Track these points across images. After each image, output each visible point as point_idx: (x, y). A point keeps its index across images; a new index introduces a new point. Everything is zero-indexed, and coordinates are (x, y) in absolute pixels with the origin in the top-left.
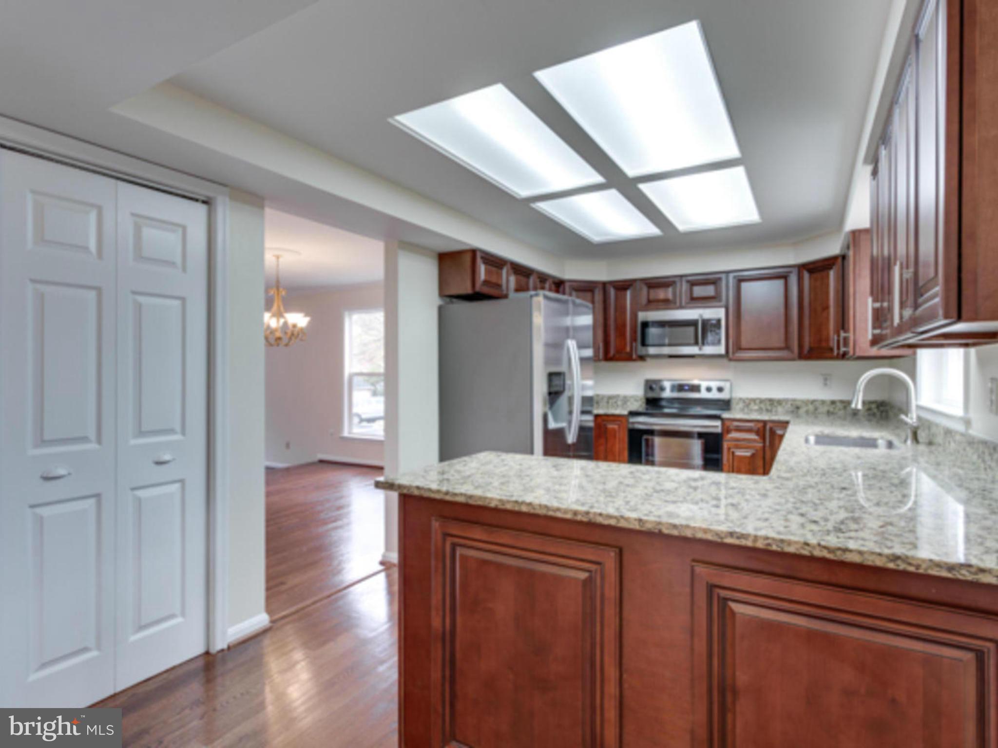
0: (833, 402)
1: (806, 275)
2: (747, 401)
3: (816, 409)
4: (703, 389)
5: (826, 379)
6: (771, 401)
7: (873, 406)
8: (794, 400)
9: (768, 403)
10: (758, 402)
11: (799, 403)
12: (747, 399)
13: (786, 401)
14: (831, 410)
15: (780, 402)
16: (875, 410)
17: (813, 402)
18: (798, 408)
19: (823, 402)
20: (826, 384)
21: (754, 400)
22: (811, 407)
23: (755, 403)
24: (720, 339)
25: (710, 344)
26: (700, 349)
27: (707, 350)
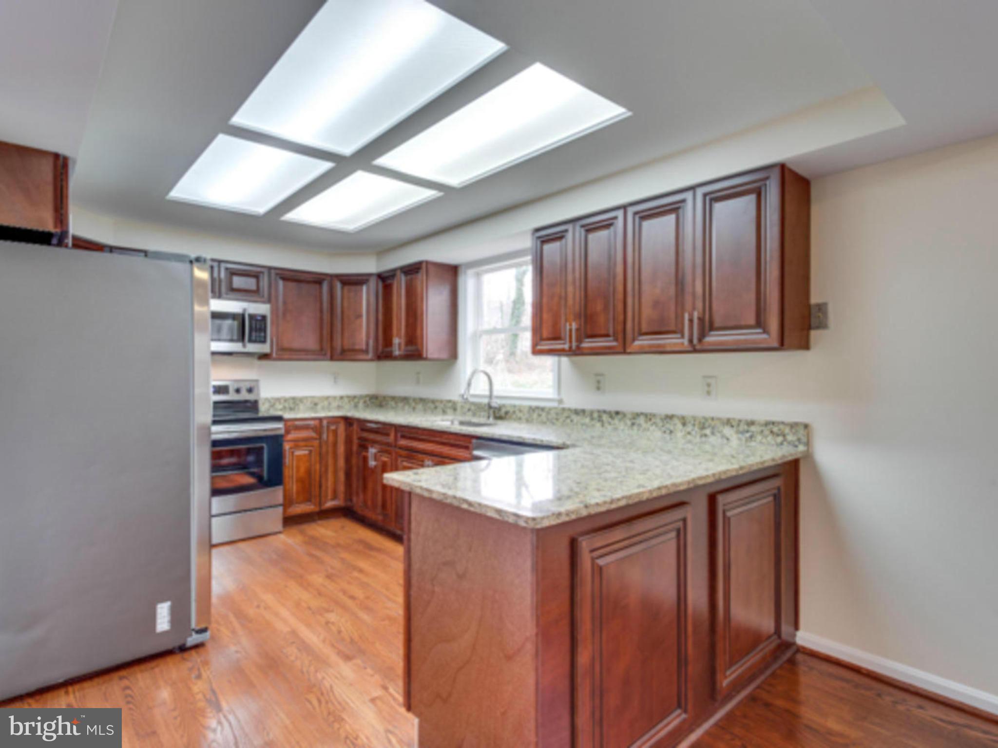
0: (342, 398)
1: (338, 285)
2: (272, 401)
3: (330, 404)
4: (231, 390)
5: (336, 378)
6: (294, 399)
7: (367, 399)
8: (313, 397)
9: (291, 401)
10: (282, 401)
11: (316, 400)
12: (273, 398)
13: (306, 398)
14: (340, 404)
15: (301, 400)
16: (368, 402)
17: (327, 398)
18: (316, 404)
19: (335, 398)
20: (335, 382)
21: (278, 400)
22: (326, 403)
23: (280, 403)
24: (265, 337)
25: (255, 341)
26: (244, 346)
27: (252, 348)
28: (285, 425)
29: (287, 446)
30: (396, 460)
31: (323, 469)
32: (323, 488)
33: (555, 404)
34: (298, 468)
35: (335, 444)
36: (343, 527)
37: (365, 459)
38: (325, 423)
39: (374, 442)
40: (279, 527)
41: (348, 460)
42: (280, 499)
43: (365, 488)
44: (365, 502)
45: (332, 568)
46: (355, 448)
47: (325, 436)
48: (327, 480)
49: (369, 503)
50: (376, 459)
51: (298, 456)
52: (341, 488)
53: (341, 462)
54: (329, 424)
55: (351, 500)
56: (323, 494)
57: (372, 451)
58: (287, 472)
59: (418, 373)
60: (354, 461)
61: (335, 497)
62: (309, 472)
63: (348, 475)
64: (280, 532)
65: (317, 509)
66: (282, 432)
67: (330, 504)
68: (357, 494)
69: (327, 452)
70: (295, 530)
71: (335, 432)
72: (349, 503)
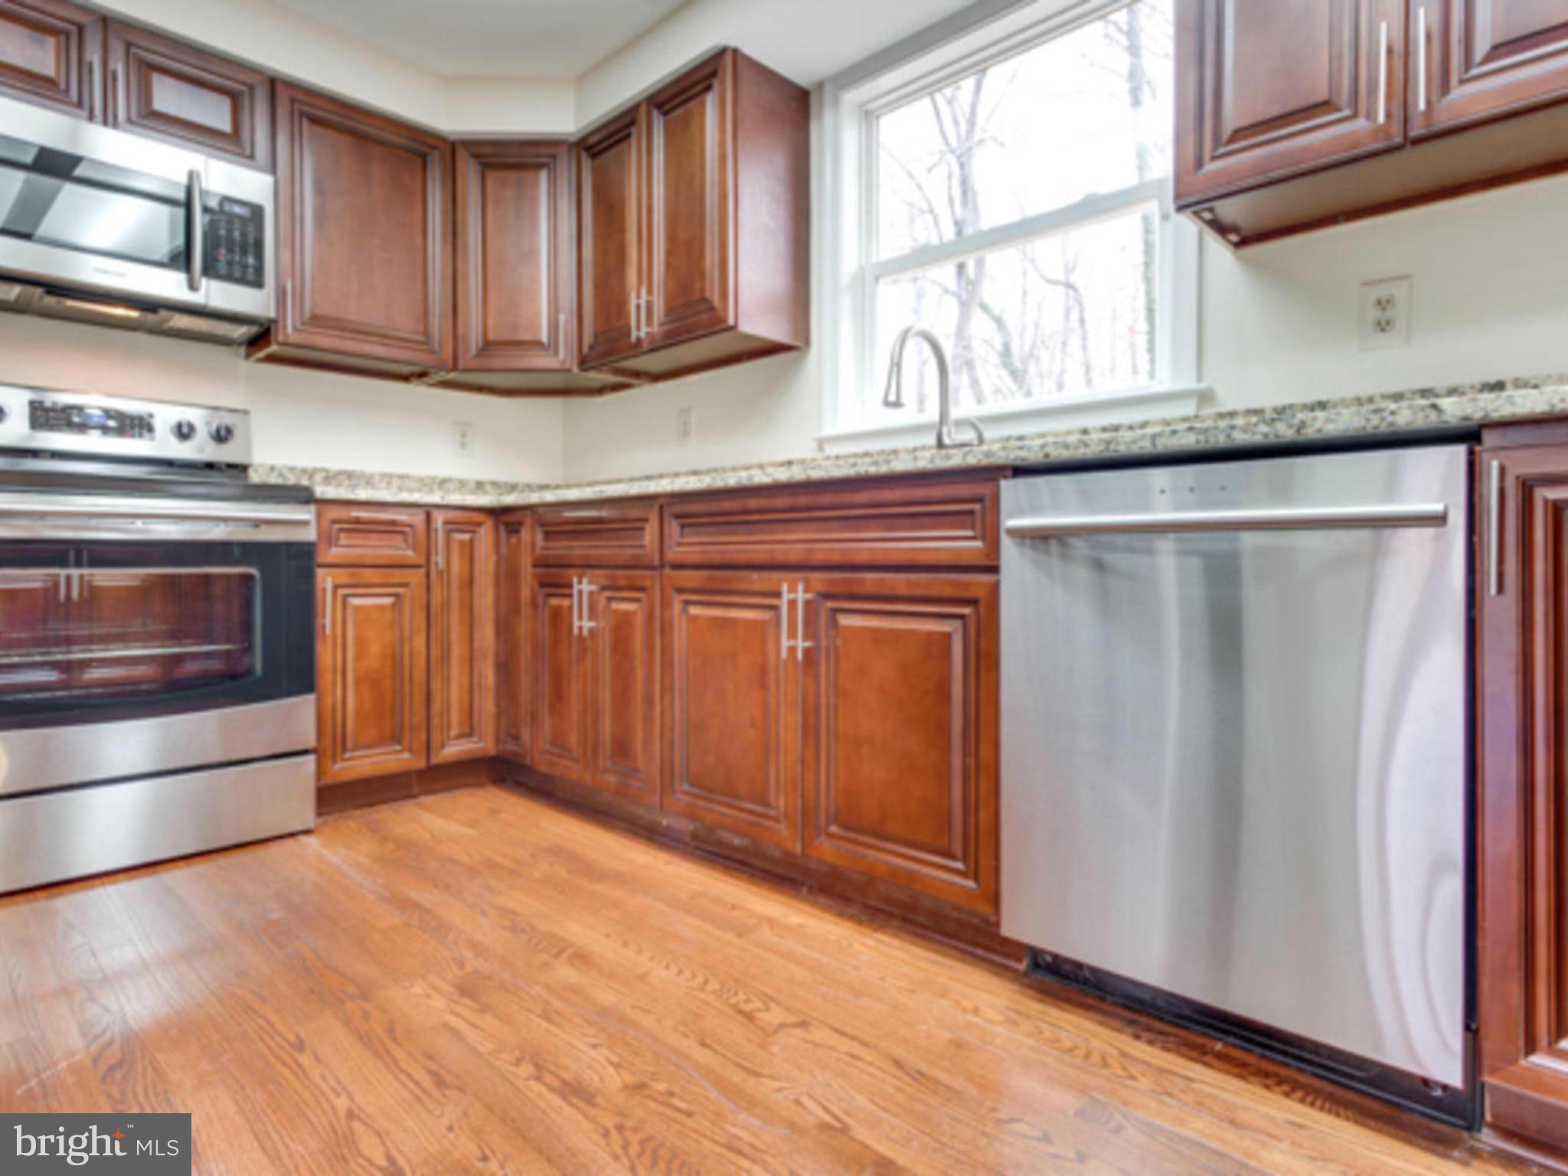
0: (480, 485)
1: (471, 169)
4: (160, 428)
5: (464, 434)
6: (351, 476)
8: (404, 477)
9: (343, 482)
11: (413, 485)
13: (386, 477)
15: (371, 481)
17: (443, 482)
19: (462, 483)
23: (311, 482)
24: (259, 270)
25: (229, 278)
26: (193, 286)
27: (218, 294)
28: (319, 516)
29: (325, 580)
30: (666, 604)
31: (435, 652)
32: (436, 707)
33: (1189, 409)
34: (361, 643)
35: (469, 583)
36: (494, 812)
37: (559, 619)
38: (439, 519)
39: (587, 566)
40: (306, 816)
41: (505, 627)
42: (307, 734)
43: (558, 697)
44: (559, 740)
45: (477, 948)
46: (526, 589)
47: (439, 558)
48: (447, 679)
49: (573, 739)
50: (593, 614)
51: (358, 608)
52: (487, 705)
53: (486, 635)
54: (452, 526)
55: (516, 738)
56: (435, 721)
57: (584, 586)
58: (325, 656)
59: (686, 411)
60: (524, 627)
61: (469, 733)
62: (395, 660)
63: (506, 669)
64: (307, 832)
65: (421, 764)
66: (310, 535)
67: (453, 750)
68: (534, 717)
69: (446, 605)
70: (353, 822)
71: (469, 549)
72: (510, 747)
